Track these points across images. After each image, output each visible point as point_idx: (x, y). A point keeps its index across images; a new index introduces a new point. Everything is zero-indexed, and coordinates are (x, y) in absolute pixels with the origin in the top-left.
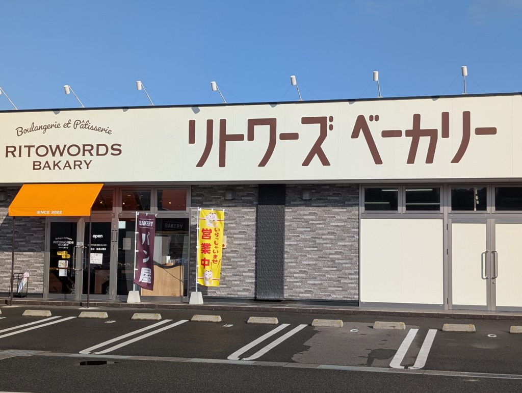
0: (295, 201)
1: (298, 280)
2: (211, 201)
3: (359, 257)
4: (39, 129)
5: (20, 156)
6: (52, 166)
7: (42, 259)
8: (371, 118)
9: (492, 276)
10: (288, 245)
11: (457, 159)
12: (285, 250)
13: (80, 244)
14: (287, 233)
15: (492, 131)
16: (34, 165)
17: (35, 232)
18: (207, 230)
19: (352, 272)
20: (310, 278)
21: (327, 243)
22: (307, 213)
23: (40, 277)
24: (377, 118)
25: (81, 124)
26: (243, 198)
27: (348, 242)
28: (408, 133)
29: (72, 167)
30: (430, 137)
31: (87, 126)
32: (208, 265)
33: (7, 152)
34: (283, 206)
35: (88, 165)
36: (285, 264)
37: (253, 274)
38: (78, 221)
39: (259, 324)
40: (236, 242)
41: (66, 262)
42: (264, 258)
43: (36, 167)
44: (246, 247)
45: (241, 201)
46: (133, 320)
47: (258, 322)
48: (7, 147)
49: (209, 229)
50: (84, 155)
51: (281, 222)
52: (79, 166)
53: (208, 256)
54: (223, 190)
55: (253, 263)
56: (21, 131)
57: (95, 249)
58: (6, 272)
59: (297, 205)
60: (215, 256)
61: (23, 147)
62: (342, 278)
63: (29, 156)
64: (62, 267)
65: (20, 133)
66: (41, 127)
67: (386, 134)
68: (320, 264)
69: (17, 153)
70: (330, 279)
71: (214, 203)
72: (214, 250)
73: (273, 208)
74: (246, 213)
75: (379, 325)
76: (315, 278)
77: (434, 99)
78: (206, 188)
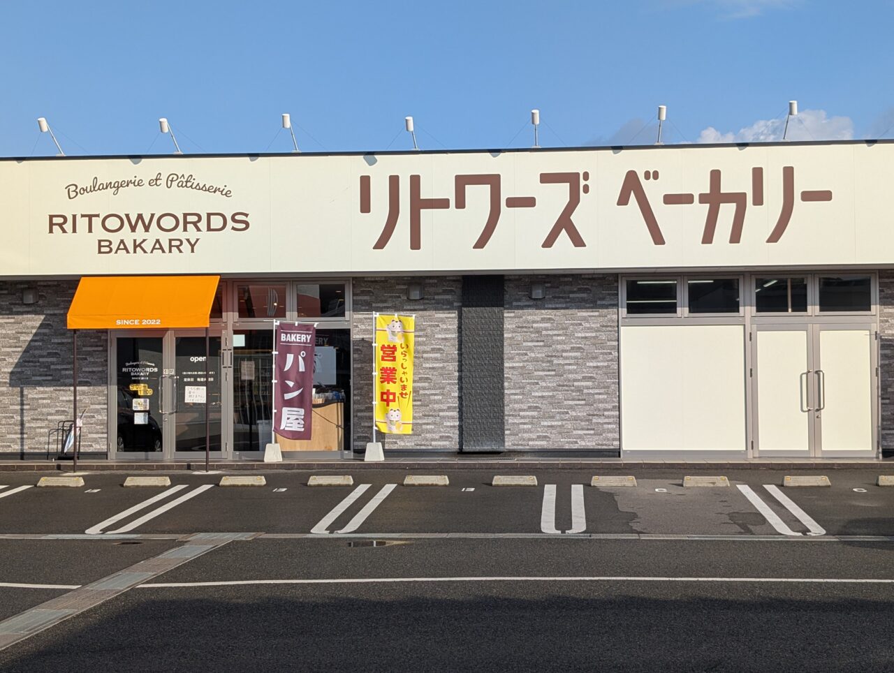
0: (519, 300)
1: (527, 421)
2: (385, 301)
3: (619, 383)
4: (107, 188)
5: (74, 231)
6: (131, 248)
7: (104, 398)
8: (647, 175)
9: (817, 408)
10: (510, 368)
11: (775, 237)
12: (505, 376)
13: (169, 371)
14: (507, 350)
15: (825, 196)
16: (100, 246)
17: (90, 354)
18: (389, 346)
19: (609, 406)
20: (544, 417)
21: (570, 364)
22: (537, 318)
23: (102, 427)
24: (656, 175)
25: (179, 180)
26: (436, 297)
27: (602, 361)
28: (703, 198)
29: (166, 249)
30: (735, 204)
31: (189, 184)
32: (394, 400)
33: (51, 224)
34: (502, 308)
35: (193, 246)
36: (506, 397)
37: (456, 414)
38: (164, 335)
39: (511, 486)
40: (427, 365)
41: (145, 402)
42: (473, 389)
43: (103, 249)
44: (443, 373)
45: (433, 301)
46: (310, 486)
47: (508, 483)
48: (51, 217)
49: (392, 346)
50: (185, 229)
51: (499, 333)
52: (178, 247)
53: (391, 387)
54: (404, 284)
55: (455, 397)
56: (74, 191)
57: (195, 380)
58: (41, 419)
59: (522, 308)
60: (404, 387)
61: (78, 218)
62: (593, 415)
63: (90, 231)
64: (139, 409)
65: (73, 194)
66: (109, 185)
67: (670, 199)
68: (560, 396)
69: (69, 226)
70: (576, 419)
71: (390, 305)
72: (401, 378)
73: (486, 311)
74: (442, 320)
75: (691, 481)
76: (553, 417)
77: (741, 148)
78: (376, 281)
